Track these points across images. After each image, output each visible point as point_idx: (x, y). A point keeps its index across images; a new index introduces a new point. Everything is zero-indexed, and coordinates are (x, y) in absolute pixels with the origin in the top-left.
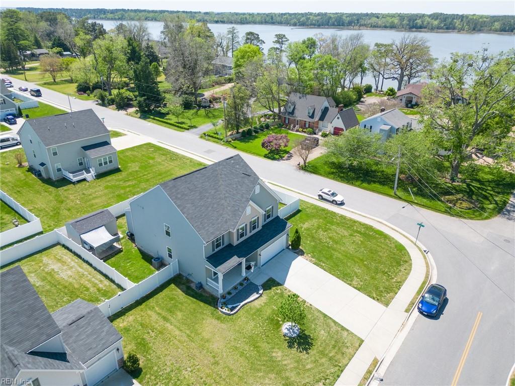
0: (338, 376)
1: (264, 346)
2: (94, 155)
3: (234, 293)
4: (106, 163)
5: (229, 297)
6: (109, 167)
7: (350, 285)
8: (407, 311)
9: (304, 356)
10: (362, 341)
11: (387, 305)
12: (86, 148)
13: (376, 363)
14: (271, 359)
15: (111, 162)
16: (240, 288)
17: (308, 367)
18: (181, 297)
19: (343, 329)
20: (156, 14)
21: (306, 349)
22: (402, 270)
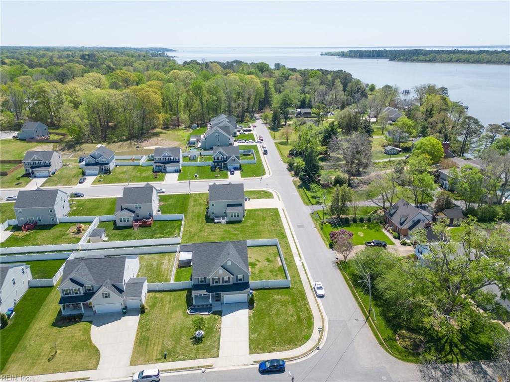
0: (191, 359)
1: (184, 332)
2: (232, 211)
3: (201, 307)
4: (235, 216)
5: (196, 307)
6: (237, 219)
7: (249, 335)
8: (254, 362)
9: (191, 345)
10: (218, 357)
11: (250, 354)
12: (229, 205)
13: (210, 367)
14: (180, 338)
15: (238, 216)
16: (205, 306)
17: (187, 349)
18: (183, 297)
19: (218, 348)
20: (471, 56)
21: (194, 343)
22: (286, 347)
